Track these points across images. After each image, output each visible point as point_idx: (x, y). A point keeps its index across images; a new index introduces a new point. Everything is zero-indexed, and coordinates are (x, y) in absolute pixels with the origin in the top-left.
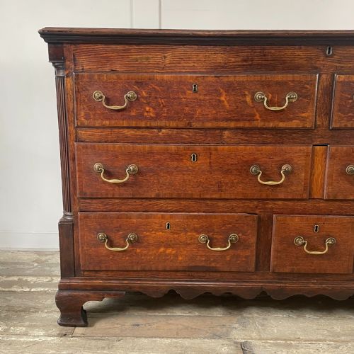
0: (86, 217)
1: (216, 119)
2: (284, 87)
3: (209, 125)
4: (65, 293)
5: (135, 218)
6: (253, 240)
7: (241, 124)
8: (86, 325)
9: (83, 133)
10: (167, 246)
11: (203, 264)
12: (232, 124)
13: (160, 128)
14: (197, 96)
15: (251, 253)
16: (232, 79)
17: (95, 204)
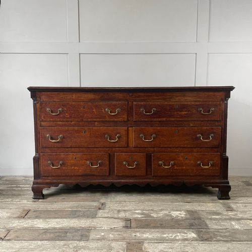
0: (44, 155)
1: (92, 118)
2: (115, 106)
3: (89, 120)
4: (35, 186)
5: (62, 155)
6: (108, 163)
7: (101, 120)
8: (44, 199)
9: (43, 123)
10: (75, 166)
11: (89, 173)
12: (98, 120)
13: (71, 121)
14: (84, 109)
15: (107, 168)
16: (97, 104)
17: (47, 150)
